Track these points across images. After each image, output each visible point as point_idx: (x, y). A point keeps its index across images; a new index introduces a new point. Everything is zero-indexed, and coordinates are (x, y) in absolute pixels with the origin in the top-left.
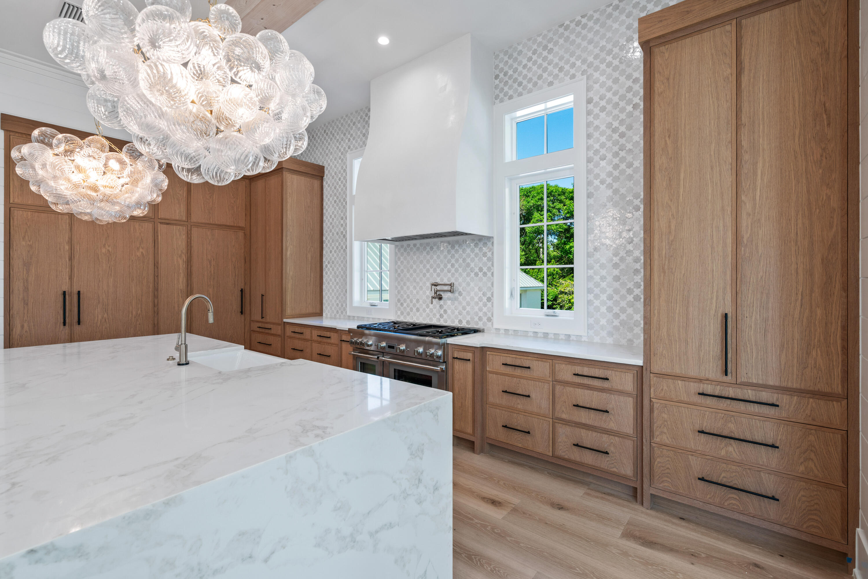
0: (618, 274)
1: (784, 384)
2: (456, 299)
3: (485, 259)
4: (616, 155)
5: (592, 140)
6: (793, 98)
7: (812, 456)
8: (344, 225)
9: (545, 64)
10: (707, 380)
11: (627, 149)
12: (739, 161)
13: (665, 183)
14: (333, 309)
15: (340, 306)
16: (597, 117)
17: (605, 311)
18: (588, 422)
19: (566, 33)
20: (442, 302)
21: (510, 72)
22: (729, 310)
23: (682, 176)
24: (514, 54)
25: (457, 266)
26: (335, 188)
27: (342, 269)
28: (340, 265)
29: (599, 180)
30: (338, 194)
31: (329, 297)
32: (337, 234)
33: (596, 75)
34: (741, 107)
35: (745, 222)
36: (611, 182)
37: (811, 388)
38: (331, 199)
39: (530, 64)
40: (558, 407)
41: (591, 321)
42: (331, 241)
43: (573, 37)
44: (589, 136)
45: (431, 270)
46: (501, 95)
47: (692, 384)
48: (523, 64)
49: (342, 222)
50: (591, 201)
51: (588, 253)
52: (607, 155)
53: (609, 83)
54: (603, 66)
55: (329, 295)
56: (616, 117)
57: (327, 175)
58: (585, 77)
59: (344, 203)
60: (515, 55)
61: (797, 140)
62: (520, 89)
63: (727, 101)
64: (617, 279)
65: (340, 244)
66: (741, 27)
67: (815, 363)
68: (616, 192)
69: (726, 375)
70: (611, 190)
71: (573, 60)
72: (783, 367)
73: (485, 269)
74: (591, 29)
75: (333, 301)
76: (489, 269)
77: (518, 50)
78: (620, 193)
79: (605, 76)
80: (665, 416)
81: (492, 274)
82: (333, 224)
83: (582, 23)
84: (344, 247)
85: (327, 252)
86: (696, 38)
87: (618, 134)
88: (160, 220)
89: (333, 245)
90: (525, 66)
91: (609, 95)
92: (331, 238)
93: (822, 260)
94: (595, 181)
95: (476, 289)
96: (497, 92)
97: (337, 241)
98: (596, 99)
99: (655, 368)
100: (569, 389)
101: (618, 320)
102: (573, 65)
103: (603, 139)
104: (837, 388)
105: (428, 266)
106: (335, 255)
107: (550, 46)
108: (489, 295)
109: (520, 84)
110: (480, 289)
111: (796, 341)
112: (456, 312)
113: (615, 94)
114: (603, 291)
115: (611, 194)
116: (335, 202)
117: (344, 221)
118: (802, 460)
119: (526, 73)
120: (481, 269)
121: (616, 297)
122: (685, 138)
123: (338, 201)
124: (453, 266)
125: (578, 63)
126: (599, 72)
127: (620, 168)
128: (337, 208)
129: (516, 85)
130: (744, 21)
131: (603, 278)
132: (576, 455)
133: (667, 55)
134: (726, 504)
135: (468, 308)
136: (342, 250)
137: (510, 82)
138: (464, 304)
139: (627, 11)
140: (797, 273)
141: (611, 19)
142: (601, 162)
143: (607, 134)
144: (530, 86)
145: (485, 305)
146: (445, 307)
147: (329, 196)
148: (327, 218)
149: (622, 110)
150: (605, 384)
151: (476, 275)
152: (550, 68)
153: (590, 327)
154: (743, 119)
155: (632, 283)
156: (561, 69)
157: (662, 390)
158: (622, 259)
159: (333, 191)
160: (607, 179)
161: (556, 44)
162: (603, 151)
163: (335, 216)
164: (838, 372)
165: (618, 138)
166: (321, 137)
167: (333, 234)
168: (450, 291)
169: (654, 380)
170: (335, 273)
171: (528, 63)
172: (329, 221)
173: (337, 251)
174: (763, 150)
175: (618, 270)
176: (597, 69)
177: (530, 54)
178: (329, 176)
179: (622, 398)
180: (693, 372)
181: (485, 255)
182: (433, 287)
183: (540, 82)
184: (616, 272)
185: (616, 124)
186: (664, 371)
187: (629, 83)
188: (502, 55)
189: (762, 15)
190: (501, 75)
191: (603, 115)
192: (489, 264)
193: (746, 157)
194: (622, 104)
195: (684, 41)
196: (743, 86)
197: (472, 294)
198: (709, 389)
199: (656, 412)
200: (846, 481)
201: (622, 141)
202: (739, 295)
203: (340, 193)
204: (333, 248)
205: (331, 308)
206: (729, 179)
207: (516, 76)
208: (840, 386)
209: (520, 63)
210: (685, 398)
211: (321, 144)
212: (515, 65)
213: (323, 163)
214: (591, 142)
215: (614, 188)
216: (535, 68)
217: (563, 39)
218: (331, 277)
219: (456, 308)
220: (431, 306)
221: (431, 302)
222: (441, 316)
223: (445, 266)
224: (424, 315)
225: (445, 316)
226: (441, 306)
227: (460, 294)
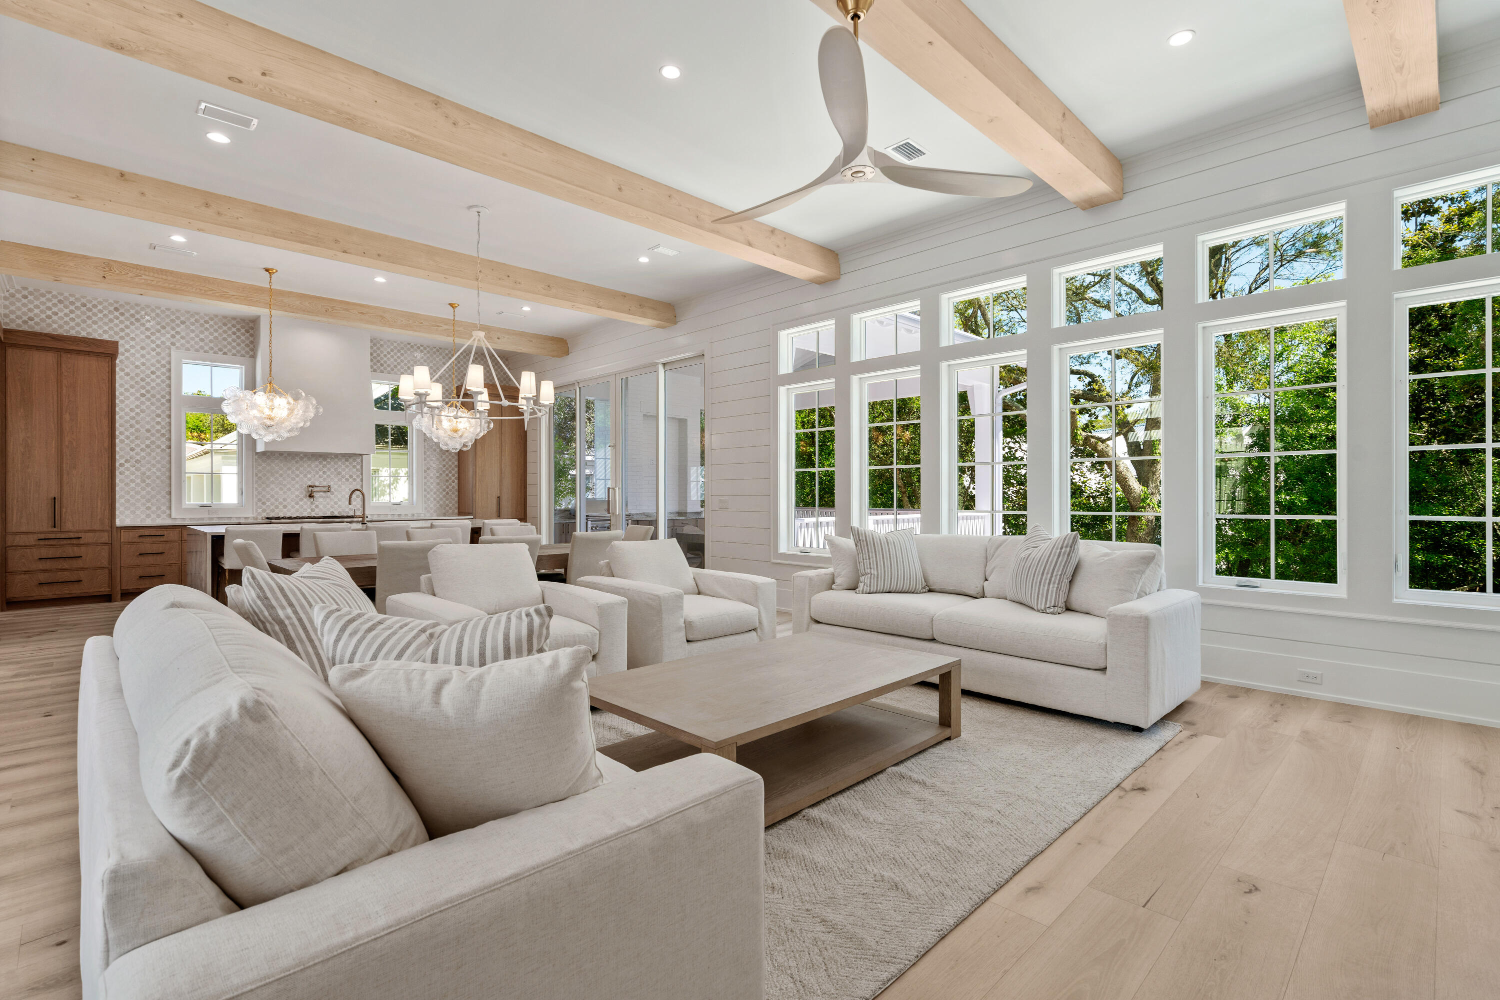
0: (439, 482)
2: (328, 497)
3: (355, 470)
8: (164, 424)
9: (400, 361)
14: (138, 512)
15: (154, 508)
17: (433, 500)
19: (412, 350)
20: (313, 500)
21: (375, 355)
25: (328, 473)
26: (143, 380)
27: (159, 470)
28: (154, 466)
30: (149, 388)
31: (130, 501)
32: (148, 431)
38: (133, 390)
42: (135, 437)
49: (159, 419)
51: (424, 470)
55: (130, 497)
59: (165, 400)
60: (378, 345)
62: (382, 368)
64: (438, 484)
65: (153, 443)
73: (354, 477)
75: (140, 505)
76: (358, 477)
81: (361, 480)
82: (138, 418)
83: (421, 348)
84: (164, 447)
85: (123, 449)
89: (138, 442)
90: (385, 356)
92: (133, 434)
97: (148, 438)
101: (439, 504)
105: (298, 472)
106: (143, 454)
107: (402, 352)
109: (382, 365)
112: (329, 507)
114: (431, 490)
119: (386, 360)
120: (351, 476)
121: (438, 493)
123: (149, 395)
124: (324, 473)
128: (148, 403)
129: (379, 365)
131: (432, 484)
135: (340, 503)
136: (159, 450)
137: (375, 361)
138: (336, 500)
144: (389, 369)
146: (317, 503)
148: (123, 410)
151: (347, 480)
153: (426, 509)
155: (445, 486)
159: (138, 383)
161: (406, 352)
163: (142, 411)
167: (138, 430)
168: (325, 491)
170: (143, 474)
172: (128, 414)
173: (149, 450)
175: (439, 480)
177: (389, 350)
181: (354, 467)
182: (308, 489)
192: (359, 473)
197: (343, 493)
203: (153, 388)
204: (137, 445)
205: (136, 512)
207: (379, 358)
209: (382, 352)
212: (379, 352)
219: (328, 504)
220: (301, 503)
221: (301, 500)
222: (312, 510)
223: (317, 472)
224: (293, 510)
225: (317, 510)
226: (312, 503)
227: (333, 494)
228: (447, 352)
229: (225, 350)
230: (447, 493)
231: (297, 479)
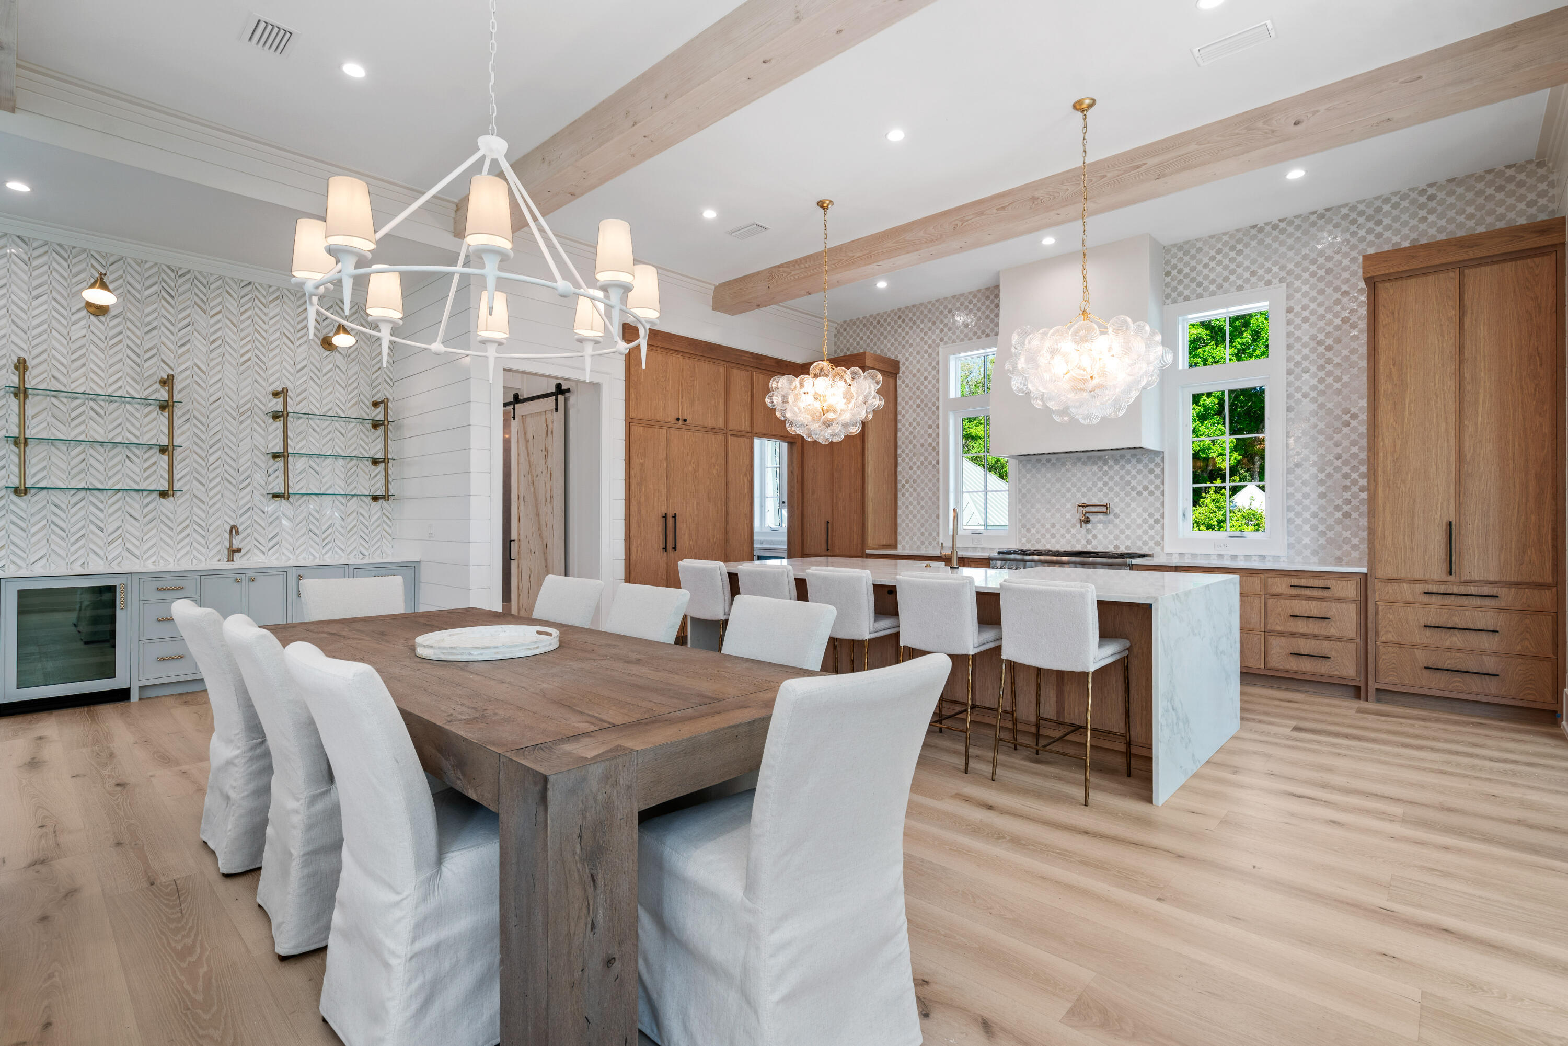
0: (1324, 491)
1: (1503, 579)
2: (1110, 522)
3: (1152, 477)
4: (1321, 368)
5: (1292, 351)
6: (1511, 340)
7: (1528, 636)
8: (934, 435)
9: (1233, 266)
10: (1432, 581)
11: (1335, 362)
12: (1462, 391)
13: (1390, 407)
14: (915, 539)
15: (927, 534)
16: (1298, 327)
17: (1309, 530)
18: (1309, 631)
19: (1260, 236)
20: (1089, 526)
21: (1187, 270)
22: (1453, 518)
23: (1407, 400)
24: (1191, 250)
25: (1111, 484)
26: (918, 389)
27: (930, 489)
28: (926, 485)
29: (1301, 394)
30: (922, 397)
31: (907, 525)
32: (922, 446)
33: (1298, 284)
34: (1464, 344)
35: (1468, 444)
36: (1316, 396)
37: (1527, 581)
38: (911, 402)
39: (1212, 264)
40: (1271, 620)
41: (1292, 540)
42: (911, 455)
43: (1268, 241)
44: (1289, 347)
45: (1074, 490)
46: (1174, 295)
47: (1417, 585)
48: (1204, 263)
49: (930, 431)
50: (1292, 415)
51: (1288, 469)
52: (1311, 367)
53: (1314, 293)
54: (1306, 275)
55: (907, 521)
56: (1321, 330)
57: (903, 373)
58: (1284, 285)
59: (934, 409)
60: (1193, 251)
61: (1514, 376)
62: (1200, 290)
63: (1451, 338)
64: (1322, 496)
65: (926, 458)
66: (1464, 276)
67: (1530, 560)
68: (1322, 406)
69: (1451, 574)
70: (1316, 405)
71: (1268, 265)
72: (1502, 564)
73: (1151, 488)
74: (1290, 235)
75: (915, 530)
76: (1157, 487)
77: (1198, 246)
78: (1327, 408)
79: (1308, 286)
80: (1391, 617)
81: (1163, 493)
82: (915, 433)
83: (1280, 228)
84: (934, 462)
85: (903, 469)
86: (1421, 280)
87: (1324, 347)
88: (731, 432)
89: (915, 459)
90: (1206, 266)
91: (1313, 306)
92: (911, 451)
93: (1536, 475)
94: (1296, 394)
95: (1140, 510)
96: (1168, 290)
97: (922, 454)
98: (1297, 308)
99: (1380, 573)
100: (1283, 601)
101: (1325, 539)
102: (1269, 271)
103: (1306, 351)
104: (1549, 579)
105: (1069, 485)
106: (919, 472)
107: (1239, 247)
108: (1157, 516)
109: (1200, 285)
110: (1145, 510)
111: (1513, 543)
112: (1111, 537)
113: (1320, 305)
114: (1306, 508)
115: (1316, 408)
116: (918, 406)
117: (934, 430)
118: (1519, 640)
119: (1208, 273)
120: (1146, 488)
121: (1321, 515)
122: (1410, 367)
123: (922, 405)
124: (1105, 484)
125: (1275, 269)
126: (1300, 281)
127: (1326, 382)
128: (922, 414)
129: (1194, 285)
130: (1466, 271)
131: (1306, 496)
132: (1294, 664)
133: (1391, 291)
134: (1450, 687)
135: (1128, 532)
136: (930, 467)
137: (1186, 281)
138: (1122, 526)
139: (1334, 221)
140: (1515, 486)
141: (1316, 228)
142: (1303, 375)
143: (1311, 346)
144: (1213, 287)
145: (1151, 527)
146: (1094, 532)
147: (907, 399)
148: (904, 425)
149: (1329, 323)
150: (1326, 594)
151: (1139, 493)
152: (1239, 270)
153: (1290, 546)
154: (1466, 354)
155: (1341, 500)
156: (1253, 273)
157: (1387, 593)
158: (1329, 476)
159: (914, 393)
160: (1311, 393)
161: (1247, 245)
162: (1305, 364)
163: (918, 424)
164: (1549, 565)
165: (1324, 351)
166: (892, 323)
167: (915, 446)
168: (1106, 513)
169: (1379, 585)
170: (919, 495)
171: (1210, 263)
172: (907, 429)
173: (922, 468)
174: (1484, 382)
175: (1324, 487)
176: (1298, 277)
177: (1213, 253)
178: (907, 373)
179: (1344, 605)
180: (1418, 575)
181: (1151, 471)
182: (1081, 509)
183: (1226, 285)
184: (1322, 489)
185: (1321, 336)
186: (1389, 576)
187: (1337, 295)
188: (1174, 250)
189: (1482, 268)
190: (1174, 273)
191: (1306, 326)
192: (1158, 482)
193: (1469, 387)
194: (1329, 316)
195: (1408, 281)
196: (1466, 327)
197: (1134, 515)
198: (1434, 588)
199: (1381, 614)
200: (1556, 653)
201: (1329, 354)
202: (1463, 506)
203: (926, 396)
204: (915, 463)
205: (911, 539)
206: (1452, 406)
207: (1194, 274)
208: (1551, 577)
209: (1199, 261)
210: (1411, 600)
211: (893, 332)
212: (1193, 263)
213: (897, 356)
214: (1291, 353)
215: (1319, 402)
216: (1219, 269)
217: (1256, 241)
218: (911, 499)
219: (1110, 533)
220: (1073, 531)
221: (1074, 526)
222: (1089, 542)
223: (1095, 484)
224: (1063, 541)
225: (1094, 542)
226: (1088, 531)
227: (1117, 516)
228: (1345, 211)
229: (988, 331)
230: (1347, 515)
231: (1069, 495)
